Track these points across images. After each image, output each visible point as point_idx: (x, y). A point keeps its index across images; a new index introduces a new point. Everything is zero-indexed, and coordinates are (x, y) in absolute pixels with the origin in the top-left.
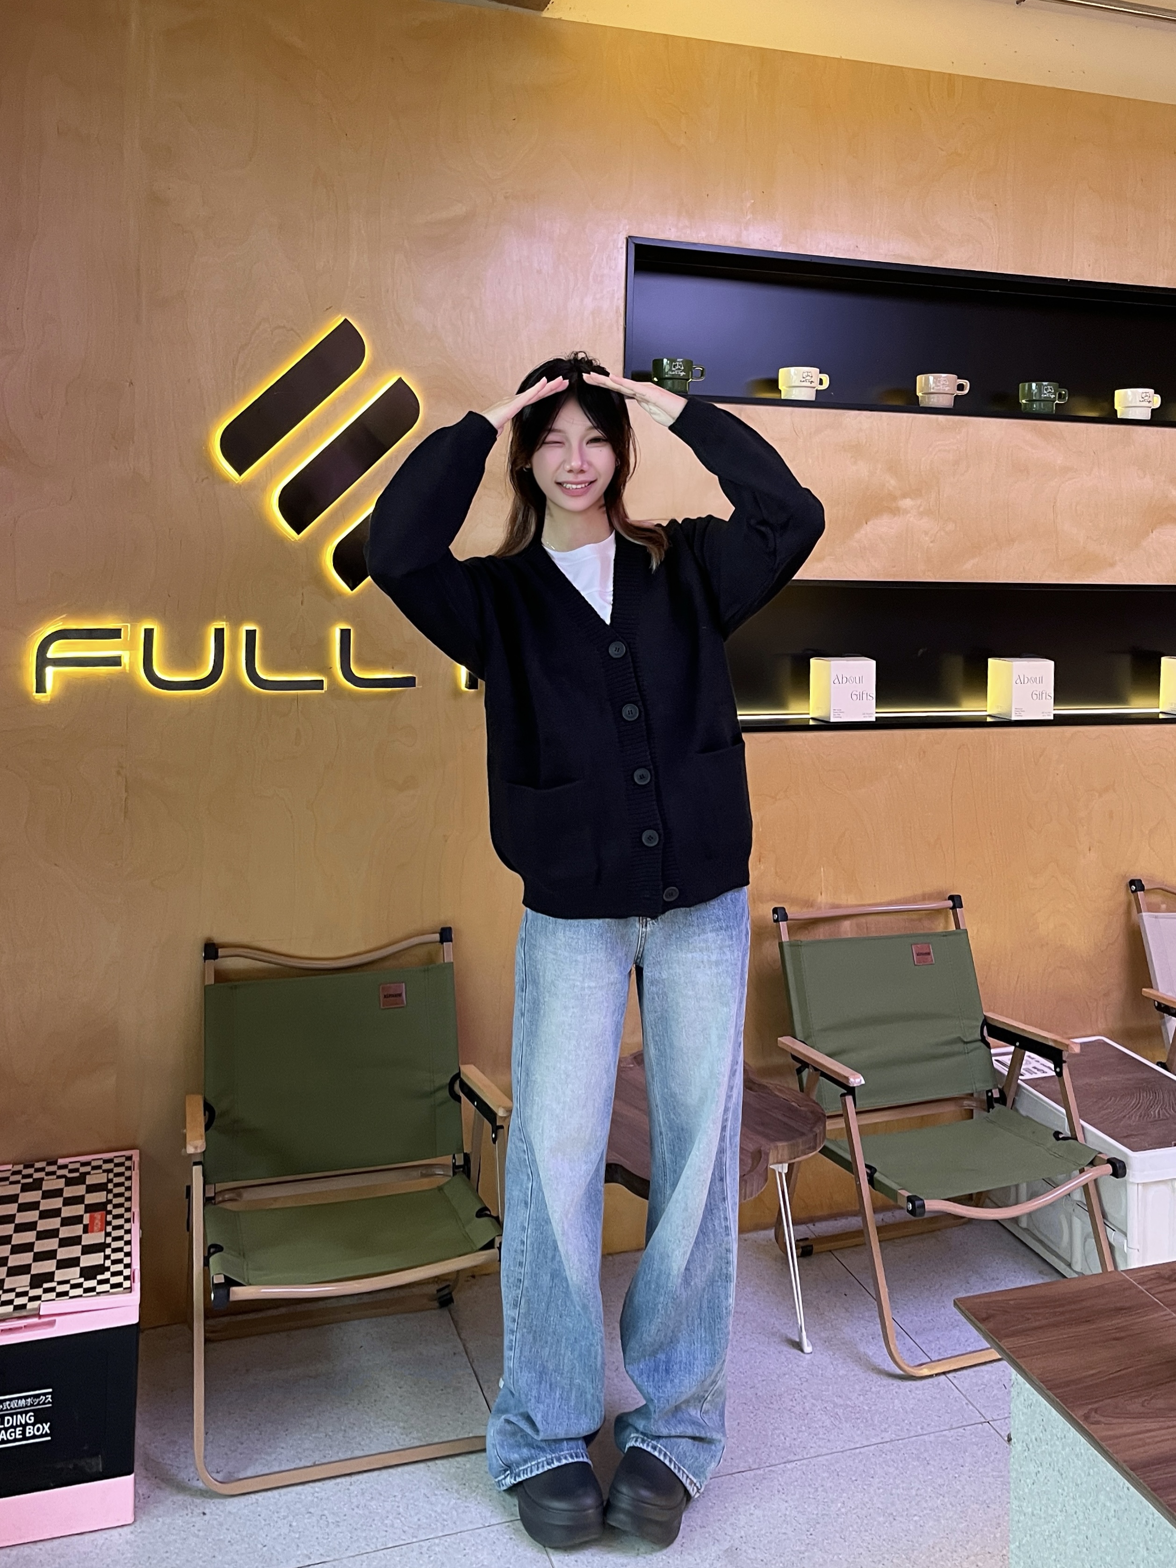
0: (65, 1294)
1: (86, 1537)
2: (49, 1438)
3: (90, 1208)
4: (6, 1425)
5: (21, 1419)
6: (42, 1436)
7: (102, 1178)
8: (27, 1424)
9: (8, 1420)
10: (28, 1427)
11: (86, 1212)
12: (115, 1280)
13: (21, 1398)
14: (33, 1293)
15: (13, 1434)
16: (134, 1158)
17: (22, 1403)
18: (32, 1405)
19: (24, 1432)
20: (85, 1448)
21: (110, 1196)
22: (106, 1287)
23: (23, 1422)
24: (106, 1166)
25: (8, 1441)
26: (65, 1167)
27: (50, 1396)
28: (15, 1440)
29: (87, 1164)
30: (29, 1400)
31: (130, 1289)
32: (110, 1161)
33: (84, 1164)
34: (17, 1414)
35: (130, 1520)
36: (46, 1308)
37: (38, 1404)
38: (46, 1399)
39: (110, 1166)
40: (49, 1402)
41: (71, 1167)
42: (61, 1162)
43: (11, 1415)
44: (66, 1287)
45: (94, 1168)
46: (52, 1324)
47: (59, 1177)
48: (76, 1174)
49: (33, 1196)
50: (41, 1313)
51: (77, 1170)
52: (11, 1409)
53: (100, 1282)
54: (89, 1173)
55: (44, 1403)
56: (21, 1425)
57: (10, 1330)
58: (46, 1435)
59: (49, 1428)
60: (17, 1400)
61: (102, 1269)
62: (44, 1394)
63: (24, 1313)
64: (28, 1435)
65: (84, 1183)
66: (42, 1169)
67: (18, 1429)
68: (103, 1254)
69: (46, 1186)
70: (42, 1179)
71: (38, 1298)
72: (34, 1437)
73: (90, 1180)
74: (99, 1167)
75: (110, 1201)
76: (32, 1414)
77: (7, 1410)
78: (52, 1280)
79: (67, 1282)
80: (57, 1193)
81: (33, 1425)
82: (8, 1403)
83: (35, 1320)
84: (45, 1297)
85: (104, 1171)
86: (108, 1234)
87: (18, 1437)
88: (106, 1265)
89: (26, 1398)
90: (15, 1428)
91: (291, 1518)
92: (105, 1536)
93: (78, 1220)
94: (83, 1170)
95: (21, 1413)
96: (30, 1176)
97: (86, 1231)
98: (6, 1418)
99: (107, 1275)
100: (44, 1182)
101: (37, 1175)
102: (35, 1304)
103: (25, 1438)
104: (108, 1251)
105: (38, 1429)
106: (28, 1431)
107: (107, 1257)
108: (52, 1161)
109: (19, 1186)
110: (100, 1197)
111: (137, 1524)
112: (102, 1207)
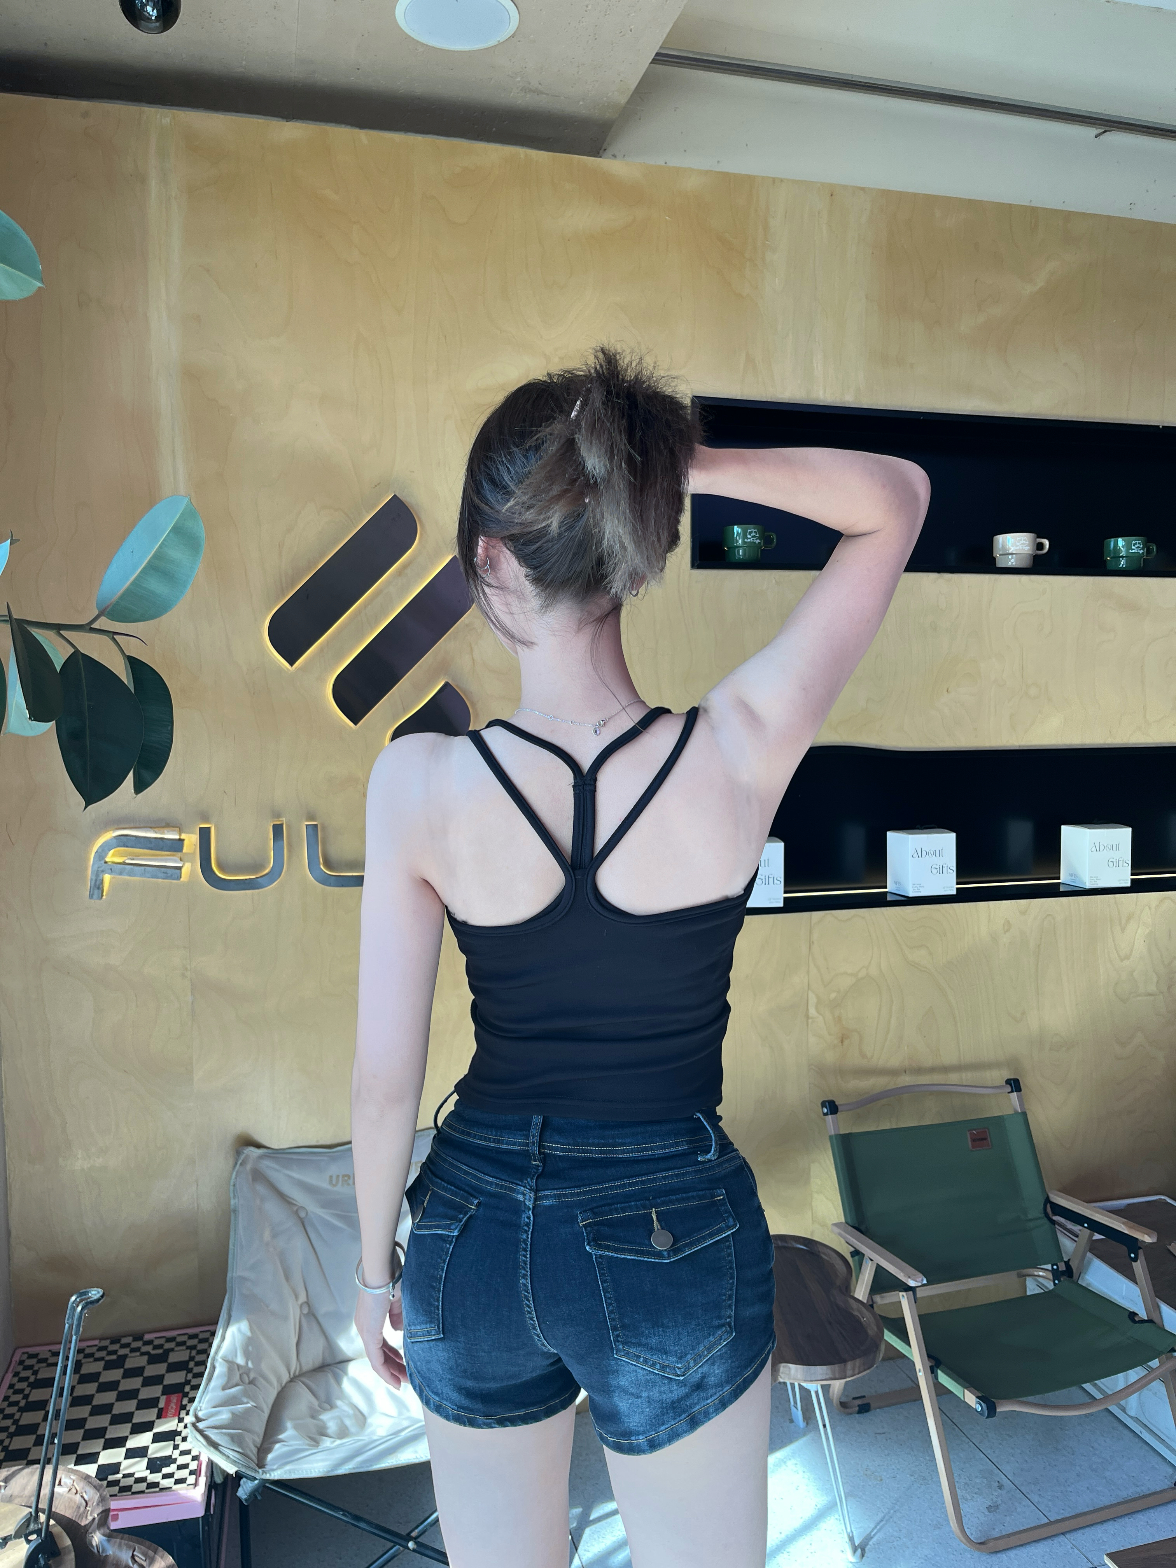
3: (167, 1390)
7: (184, 1356)
11: (163, 1394)
12: (180, 1474)
21: (190, 1376)
22: (170, 1482)
24: (191, 1343)
26: (150, 1342)
29: (172, 1339)
31: (196, 1484)
32: (194, 1336)
33: (169, 1340)
39: (194, 1342)
41: (156, 1342)
42: (147, 1337)
45: (179, 1344)
46: (114, 1518)
47: (143, 1354)
48: (160, 1351)
49: (115, 1375)
51: (160, 1346)
53: (165, 1476)
54: (172, 1350)
61: (169, 1461)
65: (166, 1361)
66: (128, 1345)
68: (172, 1442)
69: (129, 1364)
70: (126, 1356)
73: (173, 1358)
74: (183, 1343)
75: (188, 1383)
78: (117, 1472)
79: (132, 1475)
80: (137, 1372)
85: (188, 1348)
88: (174, 1456)
93: (153, 1403)
94: (168, 1346)
96: (115, 1352)
97: (159, 1416)
99: (172, 1468)
100: (127, 1360)
101: (122, 1352)
104: (178, 1440)
108: (138, 1337)
109: (102, 1363)
110: (179, 1377)
112: (180, 1389)
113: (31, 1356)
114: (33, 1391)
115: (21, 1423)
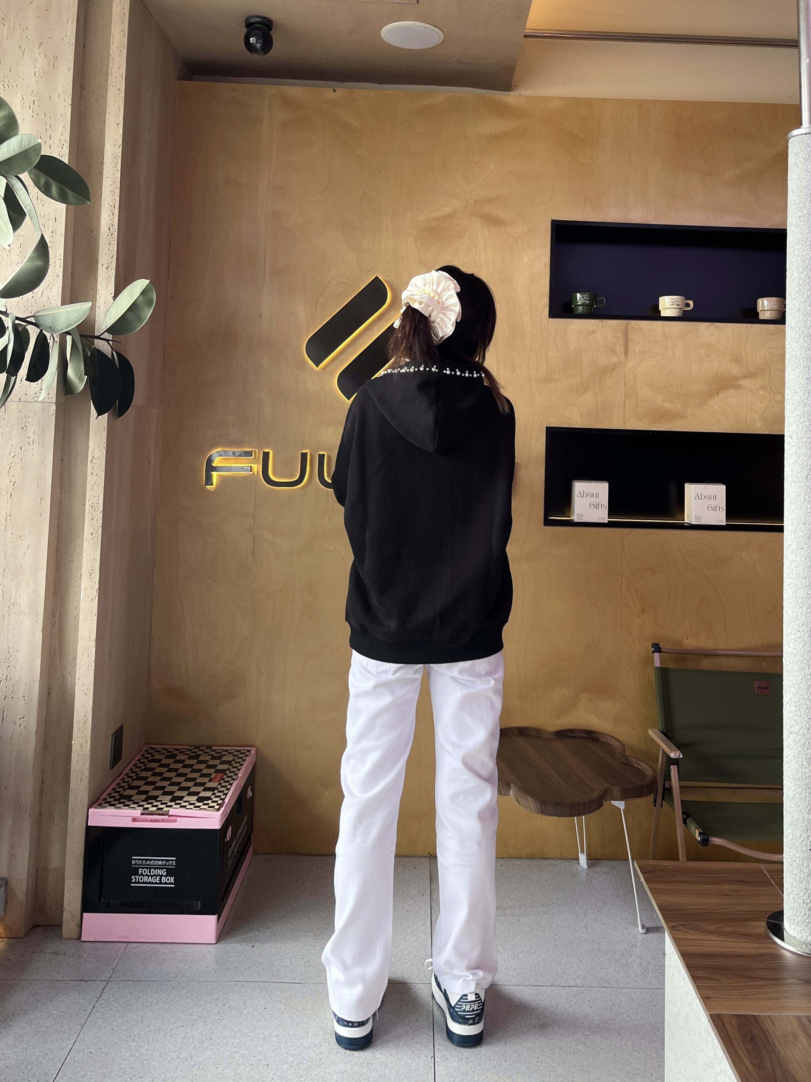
0: (185, 806)
1: (190, 946)
2: (173, 886)
3: (217, 771)
4: (152, 874)
5: (160, 872)
6: (170, 884)
7: (230, 758)
8: (162, 875)
9: (153, 871)
10: (163, 877)
11: (214, 773)
12: (211, 804)
13: (160, 860)
14: (170, 804)
15: (155, 880)
16: (252, 752)
17: (160, 863)
18: (165, 865)
19: (161, 880)
20: (192, 895)
21: (230, 767)
22: (207, 807)
23: (161, 874)
24: (235, 753)
25: (153, 883)
26: (214, 751)
27: (175, 862)
28: (156, 883)
29: (227, 751)
30: (164, 862)
31: (218, 810)
33: (224, 751)
34: (157, 868)
35: (214, 942)
36: (172, 811)
37: (168, 865)
38: (173, 863)
39: (238, 753)
40: (174, 866)
41: (218, 751)
42: (214, 748)
43: (155, 869)
44: (187, 804)
45: (229, 753)
46: (176, 821)
47: (209, 755)
48: (219, 755)
49: (193, 762)
50: (170, 814)
51: (220, 753)
52: (155, 865)
53: (204, 804)
54: (225, 755)
55: (171, 865)
56: (159, 875)
57: (155, 821)
58: (172, 884)
59: (174, 880)
60: (159, 860)
61: (209, 798)
62: (172, 860)
63: (161, 812)
64: (163, 882)
65: (220, 759)
66: (203, 750)
67: (158, 877)
68: (213, 792)
69: (201, 758)
70: (201, 755)
71: (171, 806)
72: (166, 883)
73: (224, 759)
75: (229, 770)
76: (165, 870)
77: (152, 865)
78: (182, 800)
79: (189, 802)
80: (205, 762)
81: (166, 876)
82: (153, 861)
83: (166, 817)
84: (174, 806)
85: (233, 755)
86: (220, 784)
87: (158, 882)
88: (212, 797)
89: (162, 860)
90: (156, 876)
93: (208, 775)
94: (223, 753)
95: (160, 869)
96: (195, 752)
97: (210, 781)
98: (152, 870)
99: (210, 801)
100: (201, 757)
101: (199, 753)
102: (167, 809)
103: (161, 883)
104: (216, 791)
105: (168, 880)
106: (163, 879)
107: (214, 794)
108: (209, 747)
109: (188, 756)
110: (225, 767)
111: (218, 945)
112: (224, 771)
113: (152, 749)
114: (149, 763)
115: (139, 775)
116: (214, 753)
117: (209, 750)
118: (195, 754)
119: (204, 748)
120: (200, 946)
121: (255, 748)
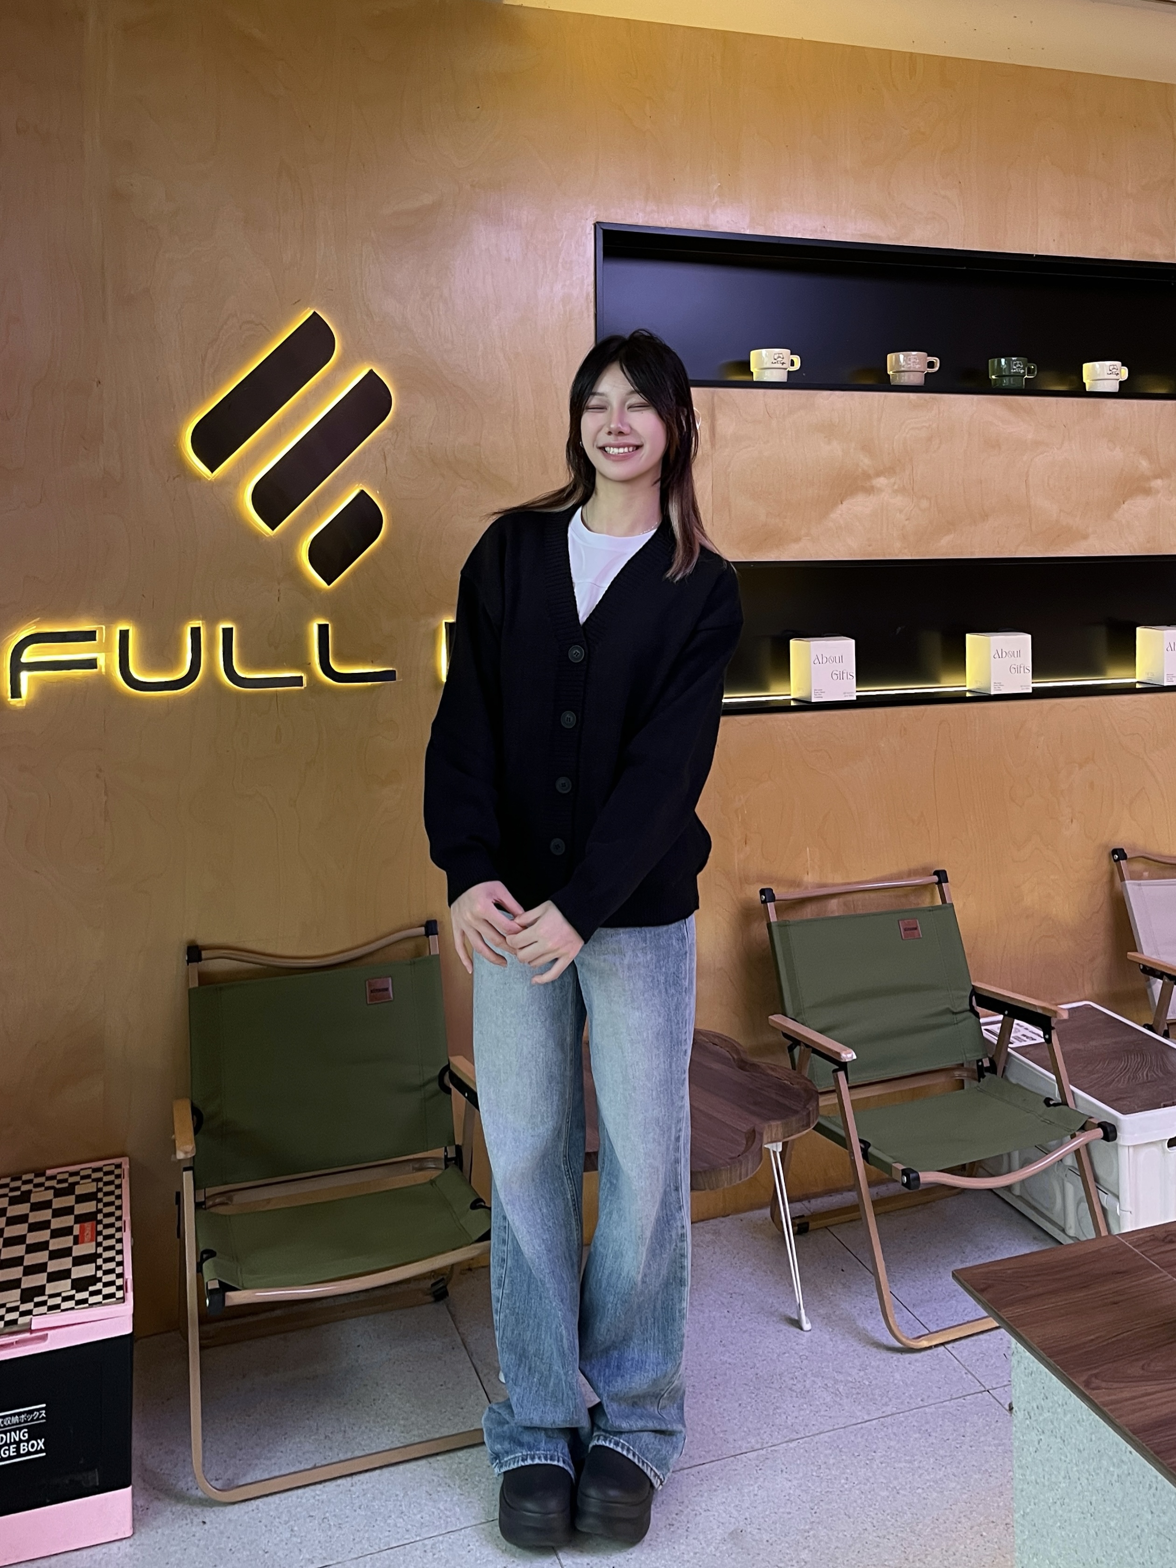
0: (57, 1307)
1: (84, 1552)
2: (44, 1454)
5: (15, 1436)
6: (36, 1452)
8: (21, 1441)
9: (2, 1438)
10: (22, 1444)
11: (76, 1223)
13: (14, 1415)
14: (24, 1307)
15: (7, 1452)
16: (123, 1166)
17: (15, 1419)
18: (25, 1422)
19: (18, 1449)
20: (81, 1462)
21: (100, 1206)
22: (99, 1298)
23: (17, 1439)
24: (95, 1175)
25: (3, 1459)
26: (53, 1178)
27: (44, 1412)
28: (10, 1458)
29: (76, 1173)
30: (23, 1416)
32: (99, 1170)
33: (72, 1174)
34: (10, 1431)
35: (129, 1533)
36: (37, 1323)
37: (32, 1420)
38: (40, 1414)
39: (99, 1175)
40: (43, 1418)
41: (59, 1177)
43: (5, 1432)
44: (58, 1300)
45: (83, 1178)
46: (44, 1338)
47: (47, 1188)
48: (65, 1185)
50: (33, 1328)
51: (65, 1181)
52: (5, 1426)
53: (93, 1294)
54: (78, 1183)
55: (38, 1419)
56: (15, 1442)
57: (3, 1347)
58: (41, 1451)
59: (44, 1444)
62: (38, 1410)
63: (15, 1328)
64: (22, 1452)
65: (73, 1193)
66: (30, 1181)
67: (11, 1447)
68: (94, 1265)
69: (34, 1199)
70: (30, 1192)
71: (29, 1312)
72: (29, 1453)
73: (79, 1190)
74: (88, 1177)
75: (100, 1211)
76: (26, 1430)
78: (43, 1294)
79: (59, 1295)
80: (45, 1205)
81: (28, 1441)
83: (27, 1335)
84: (36, 1311)
85: (94, 1180)
86: (99, 1244)
87: (12, 1454)
89: (19, 1414)
90: (9, 1445)
91: (292, 1523)
92: (104, 1550)
94: (72, 1180)
95: (15, 1430)
96: (17, 1189)
97: (76, 1241)
99: (99, 1286)
100: (32, 1195)
101: (25, 1188)
102: (26, 1319)
103: (19, 1455)
105: (33, 1446)
106: (22, 1448)
107: (99, 1268)
108: (40, 1173)
110: (88, 1207)
111: (136, 1536)
112: (90, 1217)
116: (53, 1183)
117: (41, 1180)
118: (18, 1193)
119: (30, 1176)
120: (104, 1549)
121: (127, 1159)
